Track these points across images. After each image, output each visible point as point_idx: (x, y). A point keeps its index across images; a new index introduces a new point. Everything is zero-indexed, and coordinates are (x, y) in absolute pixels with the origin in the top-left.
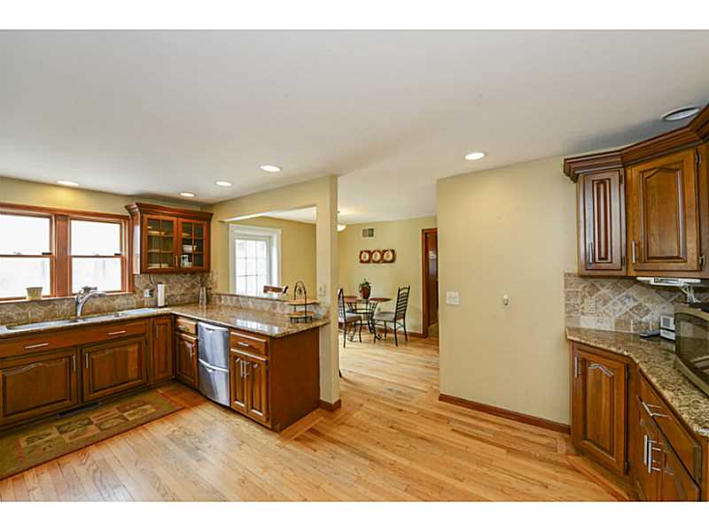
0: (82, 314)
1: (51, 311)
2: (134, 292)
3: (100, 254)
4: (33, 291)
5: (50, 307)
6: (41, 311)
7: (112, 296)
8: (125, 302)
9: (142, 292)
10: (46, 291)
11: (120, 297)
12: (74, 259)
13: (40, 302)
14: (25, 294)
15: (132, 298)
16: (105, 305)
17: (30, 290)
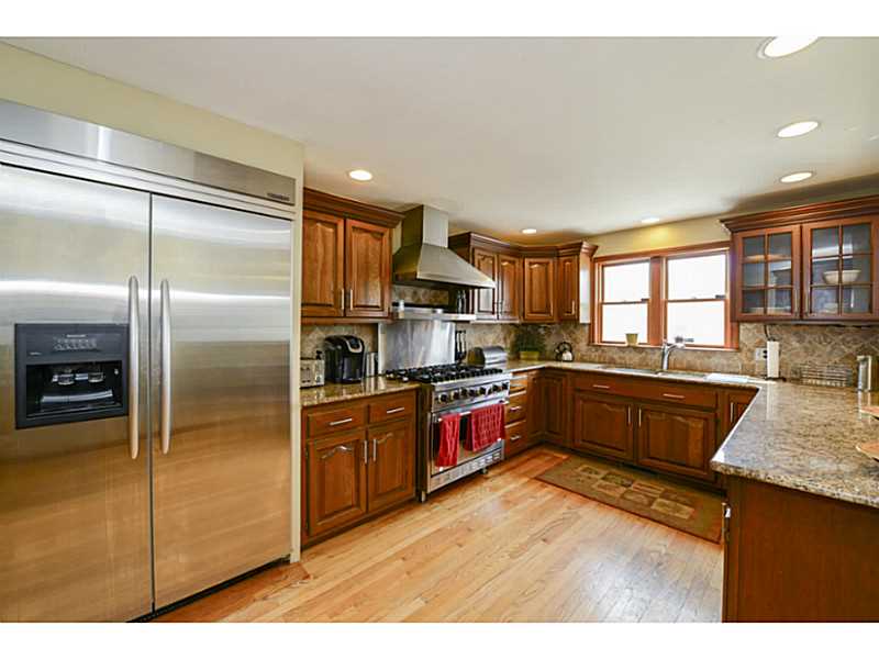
0: (668, 368)
1: (644, 359)
2: (738, 350)
3: (699, 298)
4: (631, 337)
5: (644, 354)
6: (636, 358)
7: (708, 352)
8: (725, 362)
9: (752, 352)
10: (643, 338)
11: (719, 355)
12: (669, 305)
13: (635, 348)
14: (624, 339)
15: (736, 358)
16: (698, 362)
17: (628, 336)
